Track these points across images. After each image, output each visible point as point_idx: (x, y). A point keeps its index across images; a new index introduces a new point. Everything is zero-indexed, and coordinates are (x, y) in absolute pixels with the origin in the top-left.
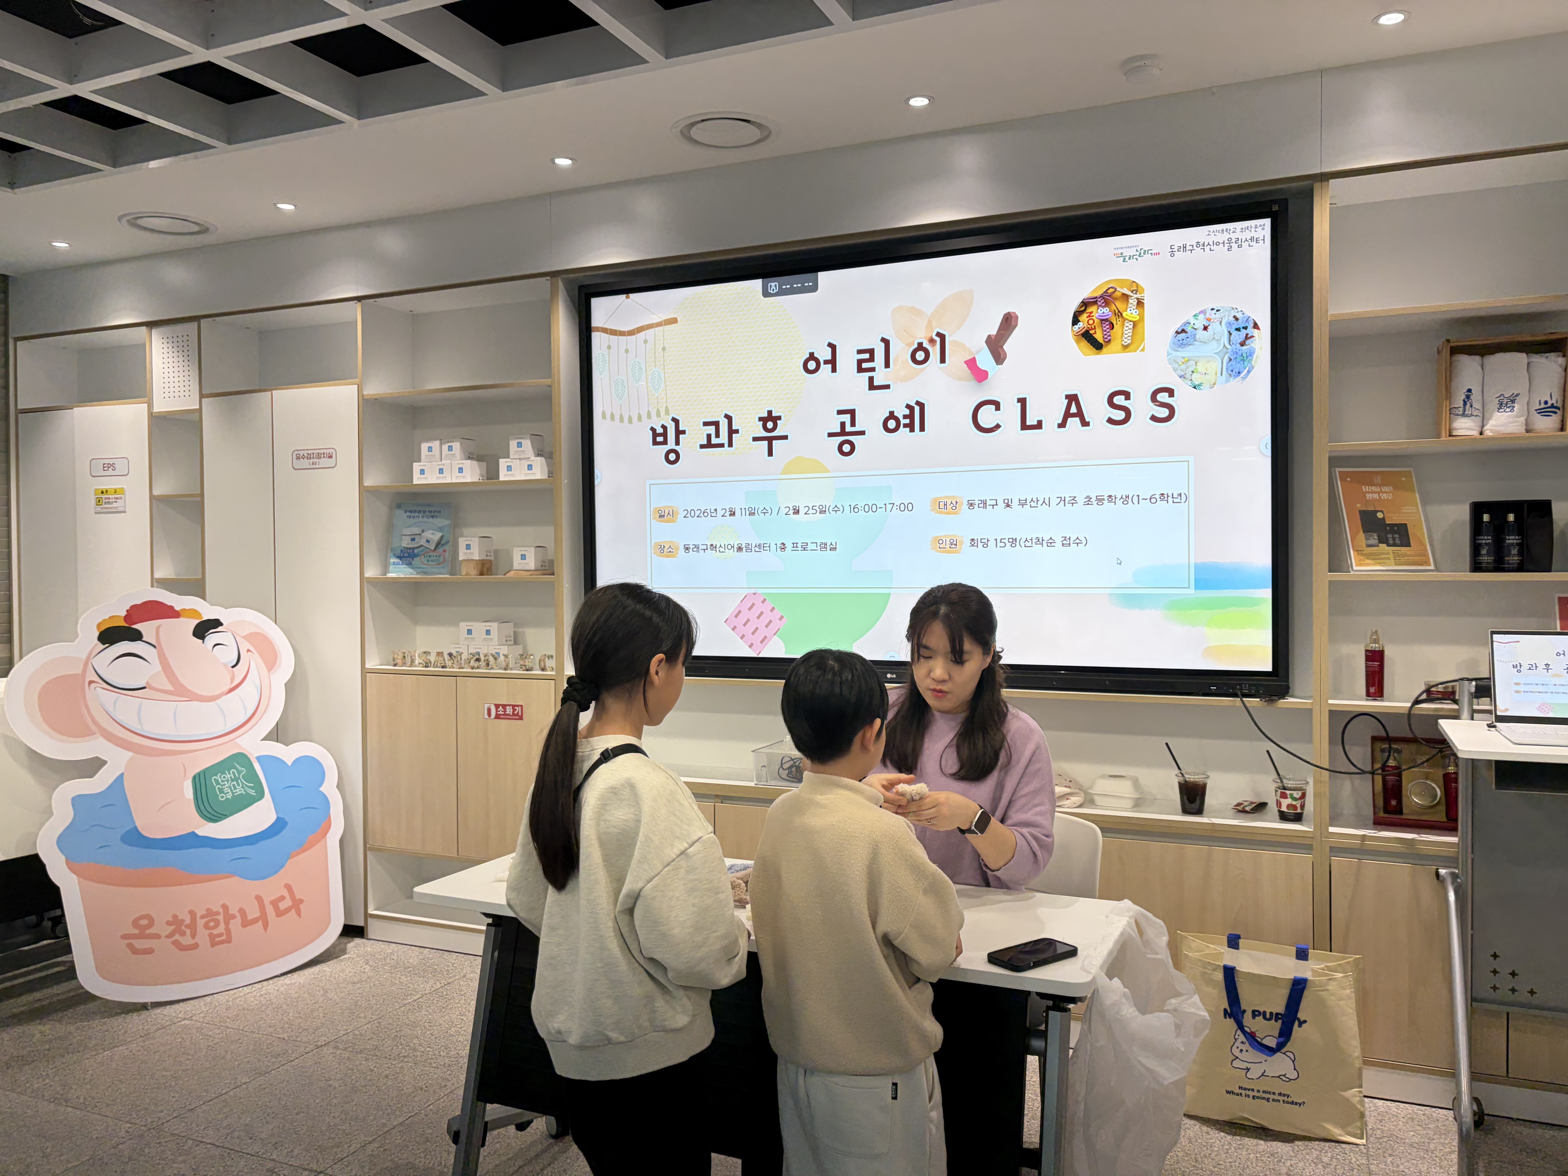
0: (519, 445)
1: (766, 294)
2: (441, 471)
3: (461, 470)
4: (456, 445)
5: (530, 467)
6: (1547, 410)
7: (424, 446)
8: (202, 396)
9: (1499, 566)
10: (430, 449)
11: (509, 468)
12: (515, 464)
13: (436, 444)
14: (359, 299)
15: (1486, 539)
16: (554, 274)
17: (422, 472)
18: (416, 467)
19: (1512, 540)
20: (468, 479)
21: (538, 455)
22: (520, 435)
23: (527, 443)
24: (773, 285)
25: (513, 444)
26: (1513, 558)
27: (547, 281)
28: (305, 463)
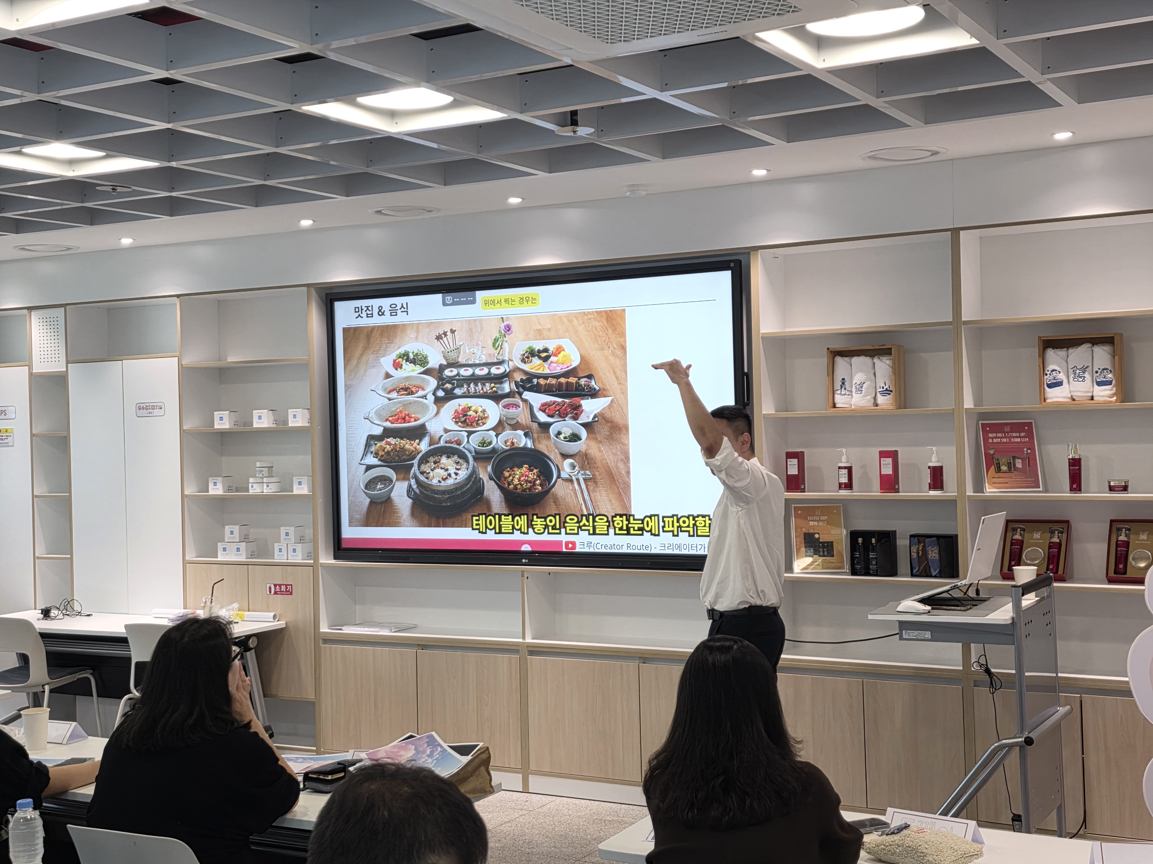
1: (445, 304)
8: (68, 362)
14: (178, 296)
16: (308, 285)
24: (449, 298)
27: (305, 289)
28: (144, 412)
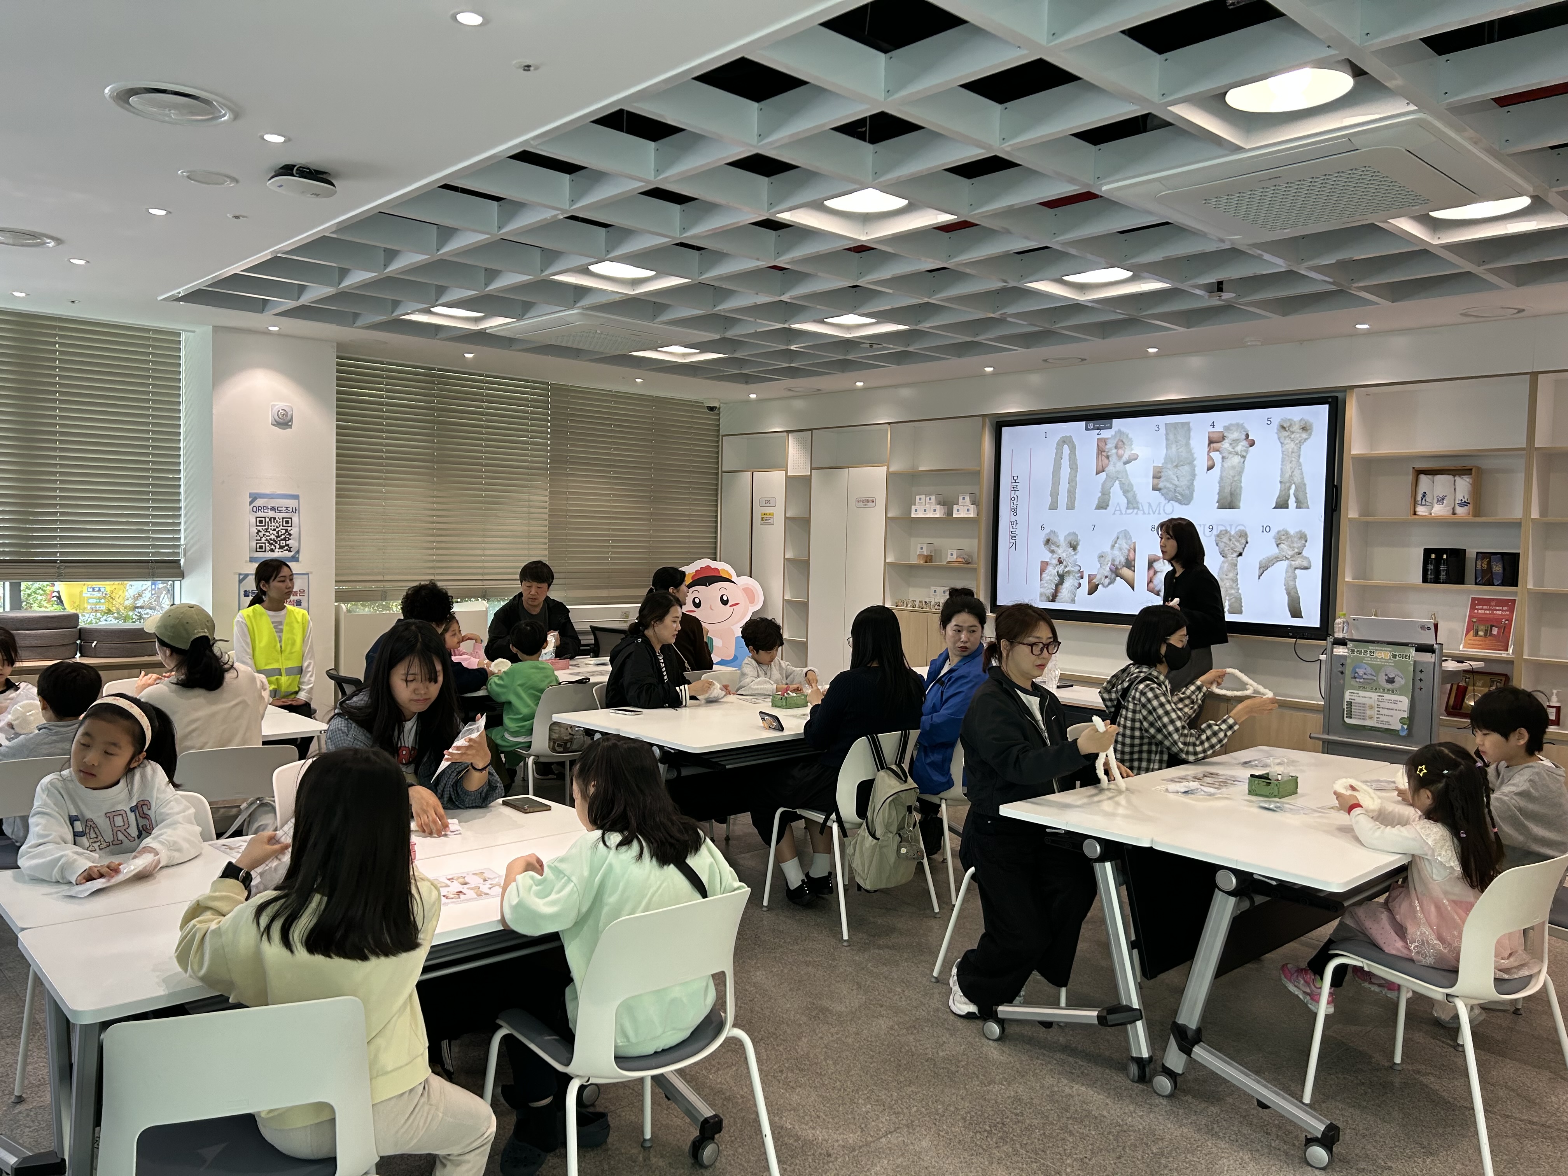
0: (964, 499)
1: (1087, 429)
2: (925, 510)
3: (935, 510)
4: (933, 498)
5: (968, 510)
6: (1464, 504)
7: (918, 497)
8: (812, 469)
9: (1437, 581)
10: (920, 499)
11: (958, 510)
12: (961, 508)
13: (923, 497)
14: (889, 423)
15: (1430, 567)
16: (983, 416)
17: (916, 510)
18: (913, 507)
19: (1442, 567)
20: (938, 516)
21: (972, 504)
22: (963, 493)
23: (967, 498)
24: (1091, 425)
25: (961, 498)
26: (1443, 576)
27: (980, 418)
28: (861, 504)
